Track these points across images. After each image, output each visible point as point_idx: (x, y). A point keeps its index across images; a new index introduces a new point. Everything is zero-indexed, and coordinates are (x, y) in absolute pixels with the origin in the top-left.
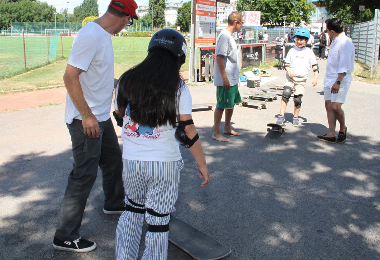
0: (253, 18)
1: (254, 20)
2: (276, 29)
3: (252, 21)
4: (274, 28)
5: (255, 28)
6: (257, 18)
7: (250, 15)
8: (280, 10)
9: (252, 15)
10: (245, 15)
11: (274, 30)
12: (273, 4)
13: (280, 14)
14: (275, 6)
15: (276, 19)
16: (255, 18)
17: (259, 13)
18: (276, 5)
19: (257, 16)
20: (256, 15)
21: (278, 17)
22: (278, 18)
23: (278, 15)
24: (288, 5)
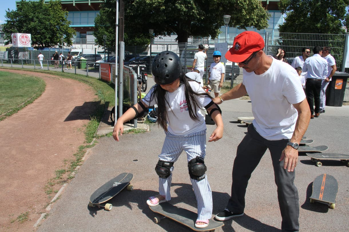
0: (24, 40)
1: (25, 42)
2: (46, 50)
3: (23, 42)
4: (44, 49)
5: (29, 49)
6: (28, 40)
7: (21, 37)
8: (47, 33)
9: (23, 37)
10: (15, 37)
11: (44, 51)
12: (40, 27)
13: (48, 36)
14: (42, 30)
15: (45, 41)
16: (26, 39)
17: (29, 35)
18: (44, 28)
19: (28, 38)
20: (26, 37)
21: (47, 39)
22: (46, 41)
23: (46, 38)
24: (54, 29)
